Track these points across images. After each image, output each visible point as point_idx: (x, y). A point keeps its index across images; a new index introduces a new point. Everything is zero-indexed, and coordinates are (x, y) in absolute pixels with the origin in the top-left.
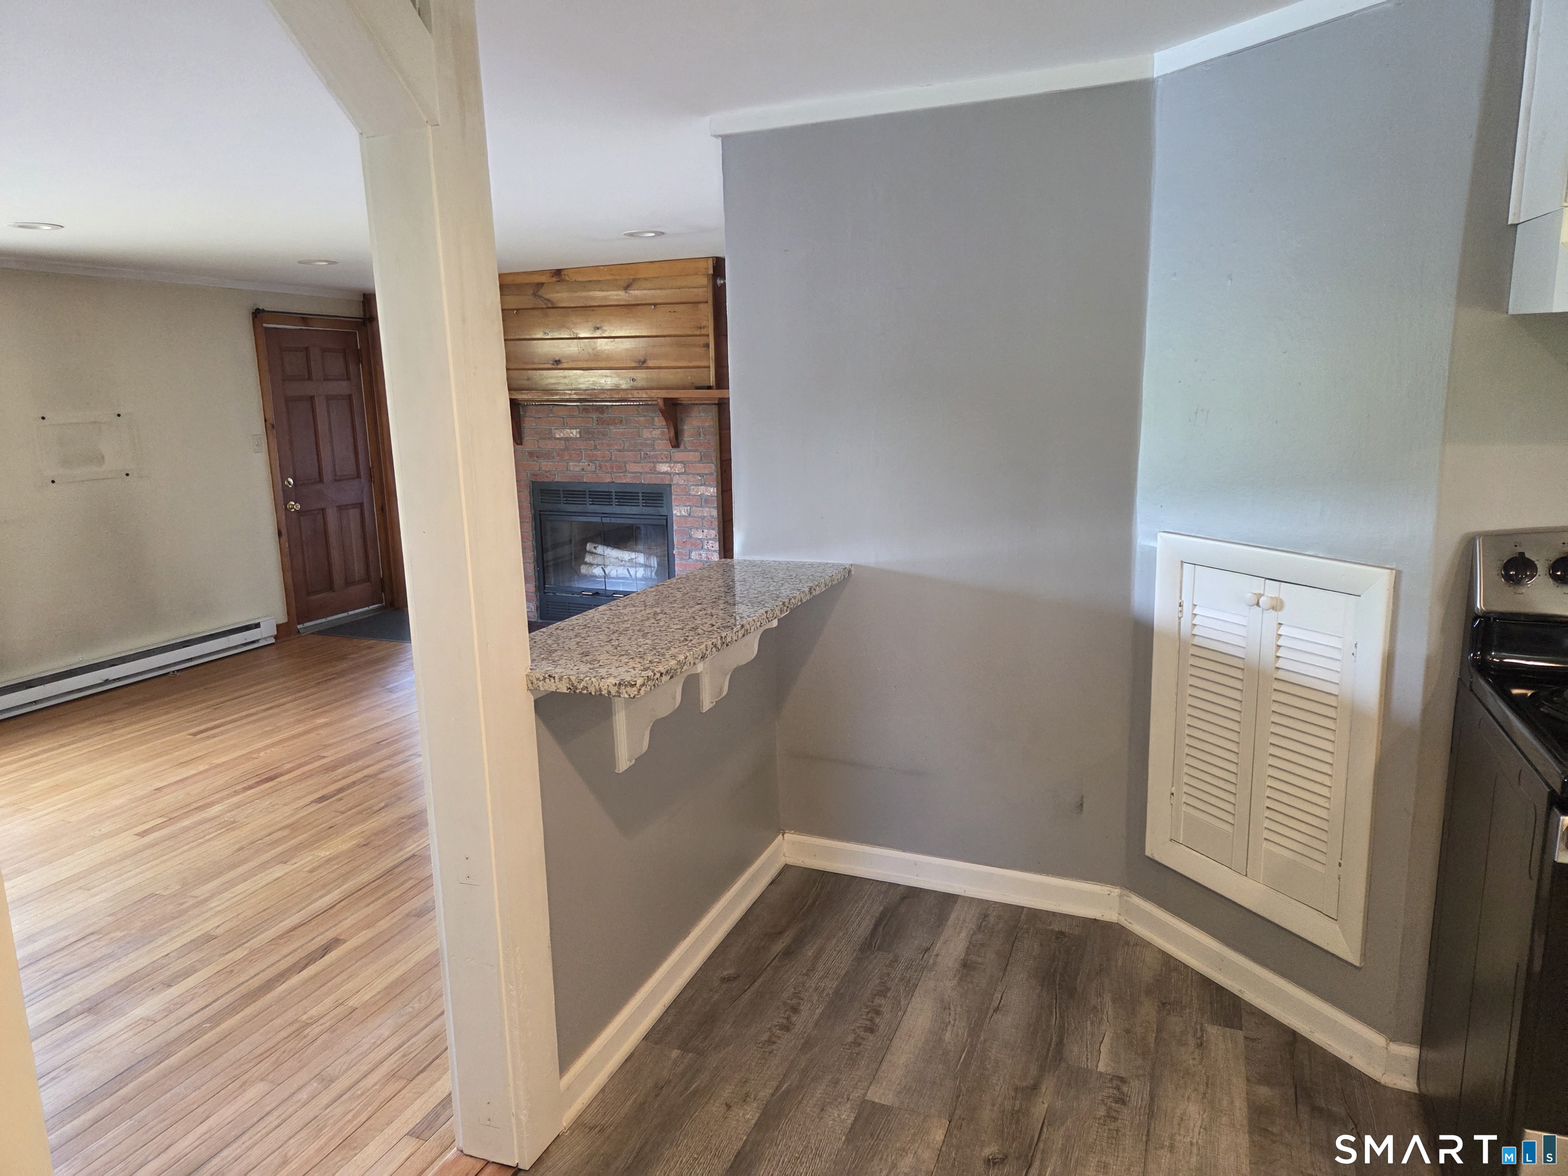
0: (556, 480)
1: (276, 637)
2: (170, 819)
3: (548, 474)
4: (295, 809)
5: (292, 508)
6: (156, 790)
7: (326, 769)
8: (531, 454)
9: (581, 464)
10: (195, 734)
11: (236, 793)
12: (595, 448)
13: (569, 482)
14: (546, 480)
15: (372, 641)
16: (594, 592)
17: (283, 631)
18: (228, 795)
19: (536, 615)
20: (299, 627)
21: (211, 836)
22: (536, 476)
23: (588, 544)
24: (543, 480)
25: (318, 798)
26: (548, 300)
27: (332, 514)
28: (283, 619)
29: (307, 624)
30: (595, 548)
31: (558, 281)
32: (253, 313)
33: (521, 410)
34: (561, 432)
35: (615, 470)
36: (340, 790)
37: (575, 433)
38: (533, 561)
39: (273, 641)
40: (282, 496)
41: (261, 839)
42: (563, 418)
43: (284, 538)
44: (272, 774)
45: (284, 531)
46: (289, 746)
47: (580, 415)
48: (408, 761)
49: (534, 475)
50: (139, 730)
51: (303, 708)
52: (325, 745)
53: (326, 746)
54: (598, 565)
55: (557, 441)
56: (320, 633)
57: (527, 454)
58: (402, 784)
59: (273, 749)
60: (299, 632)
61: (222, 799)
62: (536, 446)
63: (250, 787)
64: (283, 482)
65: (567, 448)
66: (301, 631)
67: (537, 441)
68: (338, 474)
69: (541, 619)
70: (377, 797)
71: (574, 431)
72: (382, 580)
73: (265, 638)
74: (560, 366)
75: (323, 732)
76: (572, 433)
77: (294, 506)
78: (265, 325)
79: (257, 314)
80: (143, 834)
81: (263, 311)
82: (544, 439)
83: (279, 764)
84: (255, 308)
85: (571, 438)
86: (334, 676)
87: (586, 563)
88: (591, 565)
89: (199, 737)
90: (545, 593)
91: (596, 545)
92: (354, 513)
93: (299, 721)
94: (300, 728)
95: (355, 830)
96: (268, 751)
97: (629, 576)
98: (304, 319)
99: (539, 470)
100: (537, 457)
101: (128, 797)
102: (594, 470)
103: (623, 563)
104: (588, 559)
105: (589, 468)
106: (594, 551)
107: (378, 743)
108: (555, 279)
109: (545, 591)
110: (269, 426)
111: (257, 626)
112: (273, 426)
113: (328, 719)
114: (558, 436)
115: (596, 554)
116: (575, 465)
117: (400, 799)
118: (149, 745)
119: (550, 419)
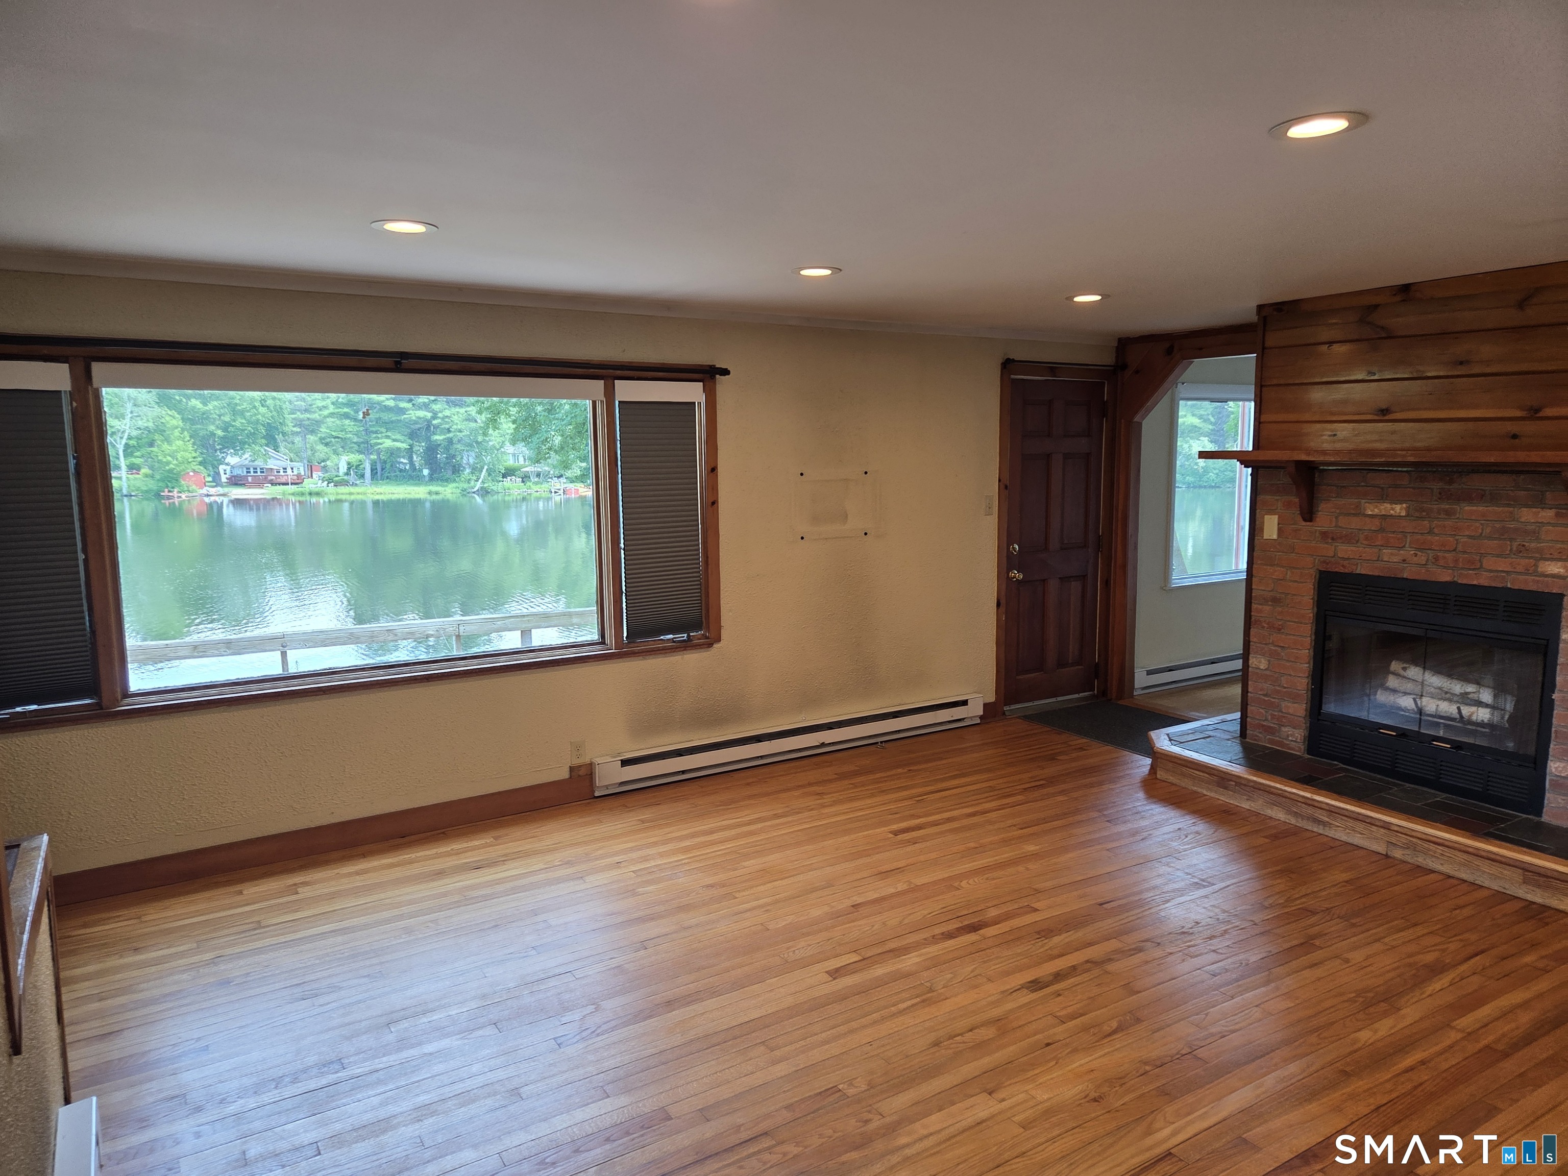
0: (1358, 572)
1: (981, 717)
2: (864, 959)
3: (1345, 563)
4: (1003, 992)
5: (1014, 578)
6: (853, 906)
7: (1038, 933)
8: (1324, 535)
9: (1402, 552)
10: (896, 833)
11: (935, 940)
12: (1431, 532)
13: (1379, 576)
14: (1342, 570)
15: (1084, 740)
16: (1400, 733)
17: (991, 712)
18: (925, 939)
19: (1302, 747)
20: (1006, 708)
21: (905, 1005)
22: (1327, 564)
23: (1393, 663)
24: (1337, 570)
25: (1029, 982)
26: (1382, 328)
27: (1053, 585)
28: (991, 698)
29: (1013, 707)
30: (1404, 669)
31: (1403, 300)
32: (1002, 364)
33: (1316, 476)
34: (1376, 507)
35: (1461, 565)
36: (1058, 977)
37: (1399, 509)
38: (1306, 675)
39: (979, 721)
40: (1007, 562)
41: (961, 1034)
42: (1382, 488)
43: (1003, 609)
44: (974, 920)
45: (1003, 602)
46: (994, 879)
47: (1412, 485)
48: (1140, 950)
49: (1324, 562)
50: (844, 813)
51: (1010, 822)
52: (1036, 890)
53: (1038, 891)
54: (1405, 693)
55: (1367, 519)
56: (1027, 718)
57: (1317, 534)
58: (1140, 992)
59: (976, 880)
60: (1004, 714)
61: (917, 946)
62: (1334, 524)
63: (950, 936)
64: (1008, 548)
65: (1382, 530)
66: (1007, 713)
67: (1336, 518)
68: (1066, 542)
69: (1308, 754)
70: (1106, 1007)
71: (1398, 508)
72: (1097, 665)
73: (971, 718)
74: (1386, 418)
75: (1034, 866)
76: (1393, 509)
77: (1016, 575)
78: (1012, 376)
79: (1007, 365)
80: (835, 974)
81: (1013, 360)
82: (1349, 514)
83: (982, 907)
84: (1006, 358)
85: (1391, 516)
86: (1042, 782)
87: (1387, 689)
88: (1394, 691)
89: (900, 837)
90: (1319, 720)
91: (1405, 665)
92: (1076, 587)
93: (1006, 842)
94: (1007, 854)
95: (1080, 1062)
96: (971, 881)
97: (1458, 716)
98: (1053, 368)
99: (1334, 557)
100: (1333, 539)
101: (826, 909)
102: (1424, 563)
103: (1448, 696)
104: (1392, 682)
105: (1415, 559)
106: (1402, 672)
107: (1101, 904)
108: (1398, 298)
109: (1320, 718)
110: (1003, 487)
111: (965, 703)
112: (1006, 487)
113: (1037, 847)
114: (1370, 513)
115: (1404, 677)
116: (1392, 554)
117: (1138, 1021)
118: (853, 836)
119: (1360, 488)
